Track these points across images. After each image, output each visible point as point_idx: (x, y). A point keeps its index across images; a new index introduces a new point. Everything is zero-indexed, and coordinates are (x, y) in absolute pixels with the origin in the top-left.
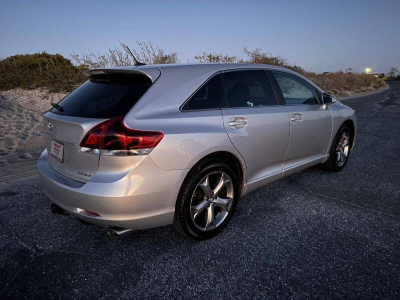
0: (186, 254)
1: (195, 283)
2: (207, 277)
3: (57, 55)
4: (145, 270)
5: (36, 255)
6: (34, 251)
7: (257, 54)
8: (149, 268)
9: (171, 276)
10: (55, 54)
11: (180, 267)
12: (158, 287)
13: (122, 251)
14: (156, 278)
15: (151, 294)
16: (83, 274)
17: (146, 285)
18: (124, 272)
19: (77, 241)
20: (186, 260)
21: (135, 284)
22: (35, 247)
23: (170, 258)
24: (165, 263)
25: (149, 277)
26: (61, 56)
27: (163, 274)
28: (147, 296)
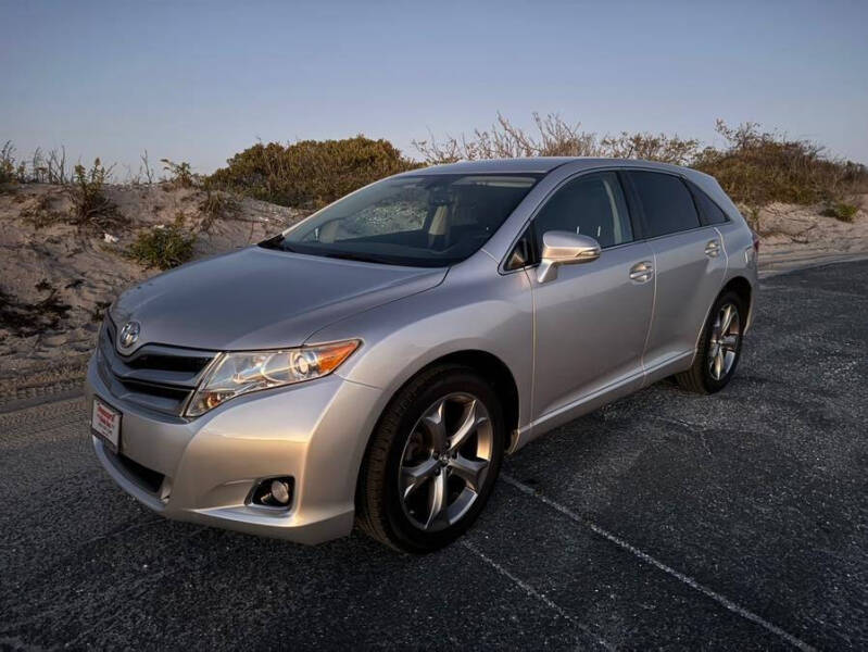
7: (747, 134)
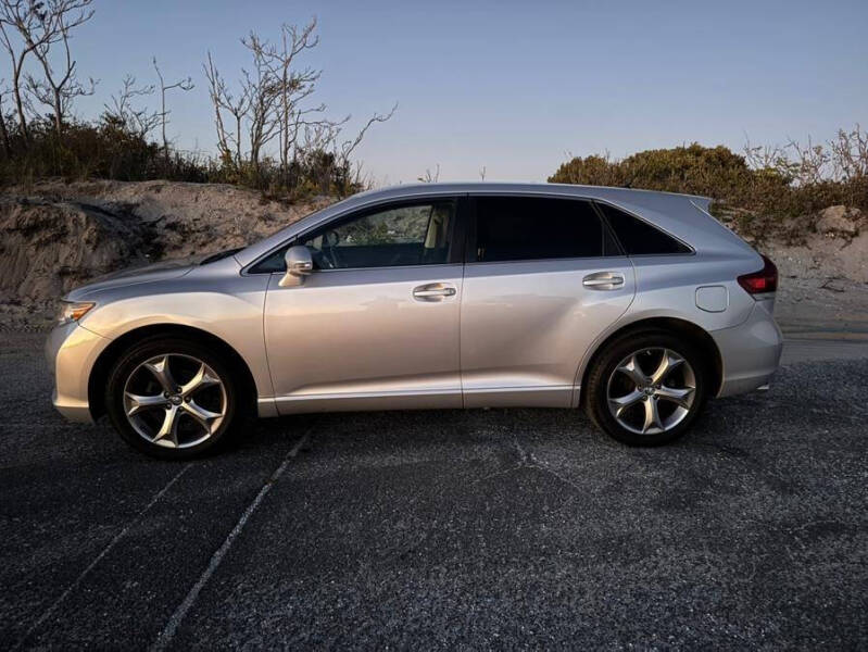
0: (750, 573)
1: (727, 617)
2: (759, 623)
3: (720, 147)
4: (656, 555)
5: (524, 464)
6: (525, 458)
8: (665, 556)
9: (692, 586)
10: (715, 147)
11: (720, 584)
12: (658, 587)
13: (640, 514)
14: (664, 575)
15: (640, 588)
16: (566, 514)
17: (642, 574)
18: (621, 542)
19: (584, 472)
20: (741, 581)
21: (626, 564)
22: (528, 455)
23: (714, 563)
24: (697, 564)
25: (655, 568)
26: (726, 150)
27: (681, 576)
28: (632, 586)
